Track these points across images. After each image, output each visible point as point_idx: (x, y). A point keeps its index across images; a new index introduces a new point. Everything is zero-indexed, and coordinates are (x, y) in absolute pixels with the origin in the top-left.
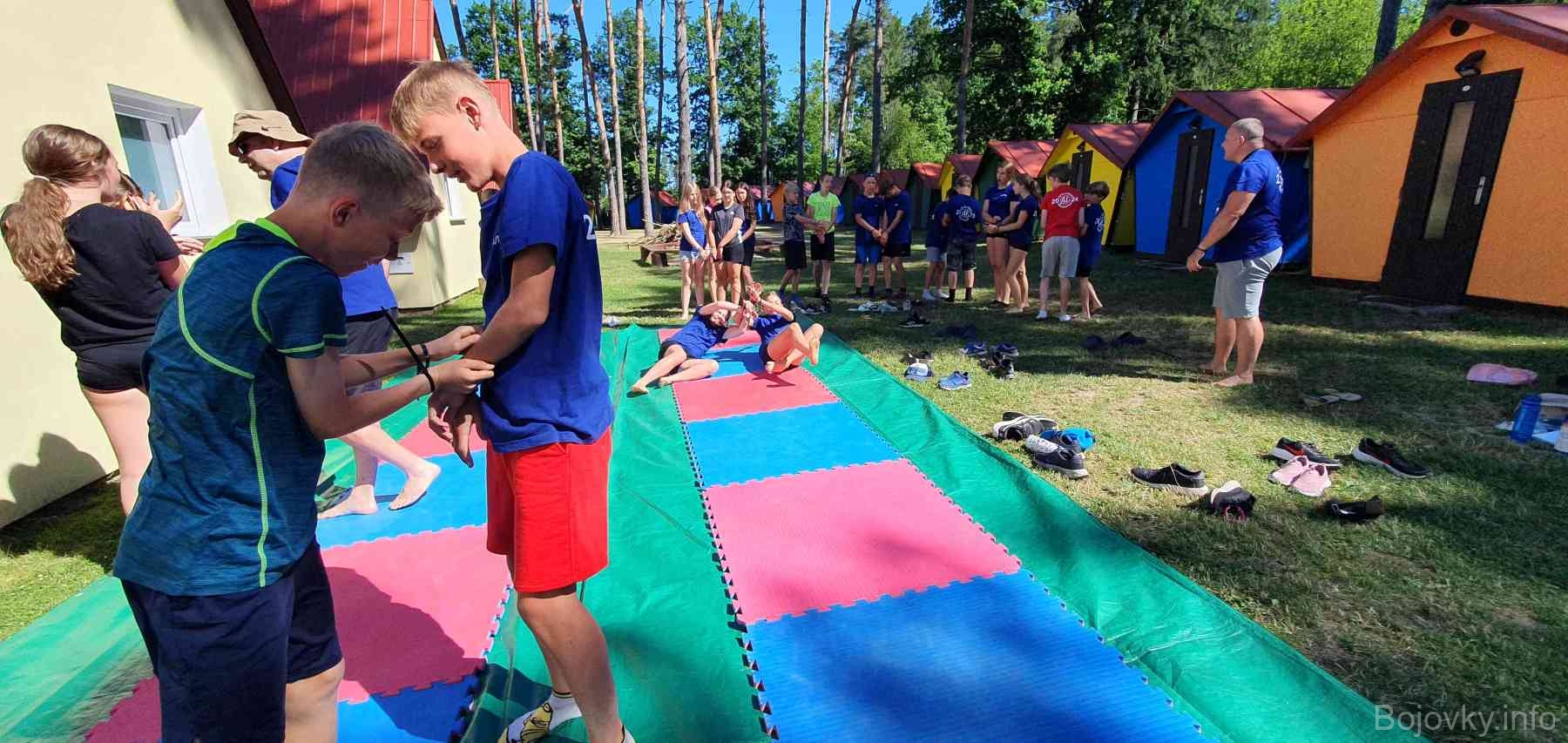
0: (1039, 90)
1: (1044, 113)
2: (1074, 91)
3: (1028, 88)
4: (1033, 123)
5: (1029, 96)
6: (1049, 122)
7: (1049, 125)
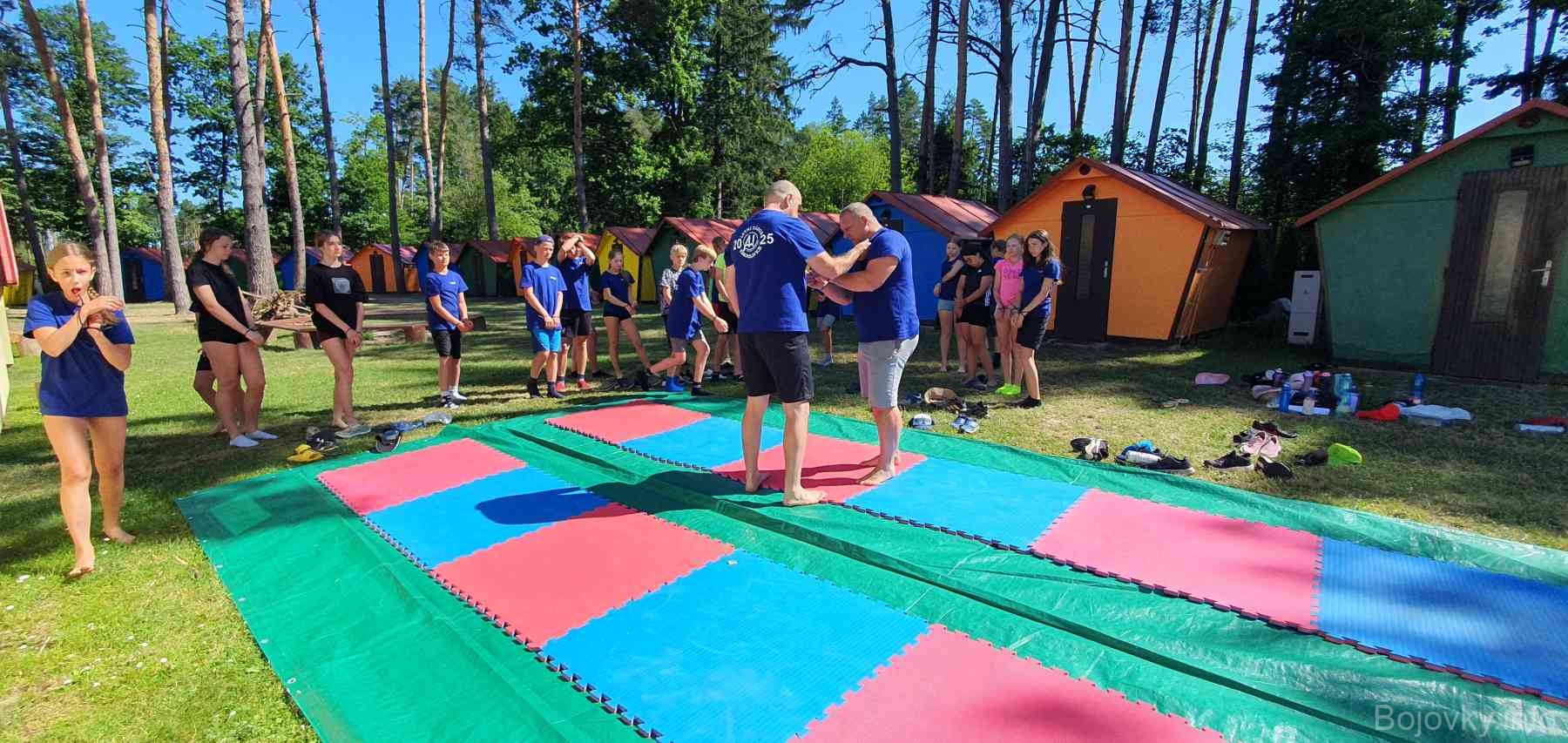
0: (644, 175)
1: (650, 196)
2: (673, 179)
3: (634, 172)
4: (642, 202)
5: (635, 178)
6: (656, 202)
7: (656, 204)
